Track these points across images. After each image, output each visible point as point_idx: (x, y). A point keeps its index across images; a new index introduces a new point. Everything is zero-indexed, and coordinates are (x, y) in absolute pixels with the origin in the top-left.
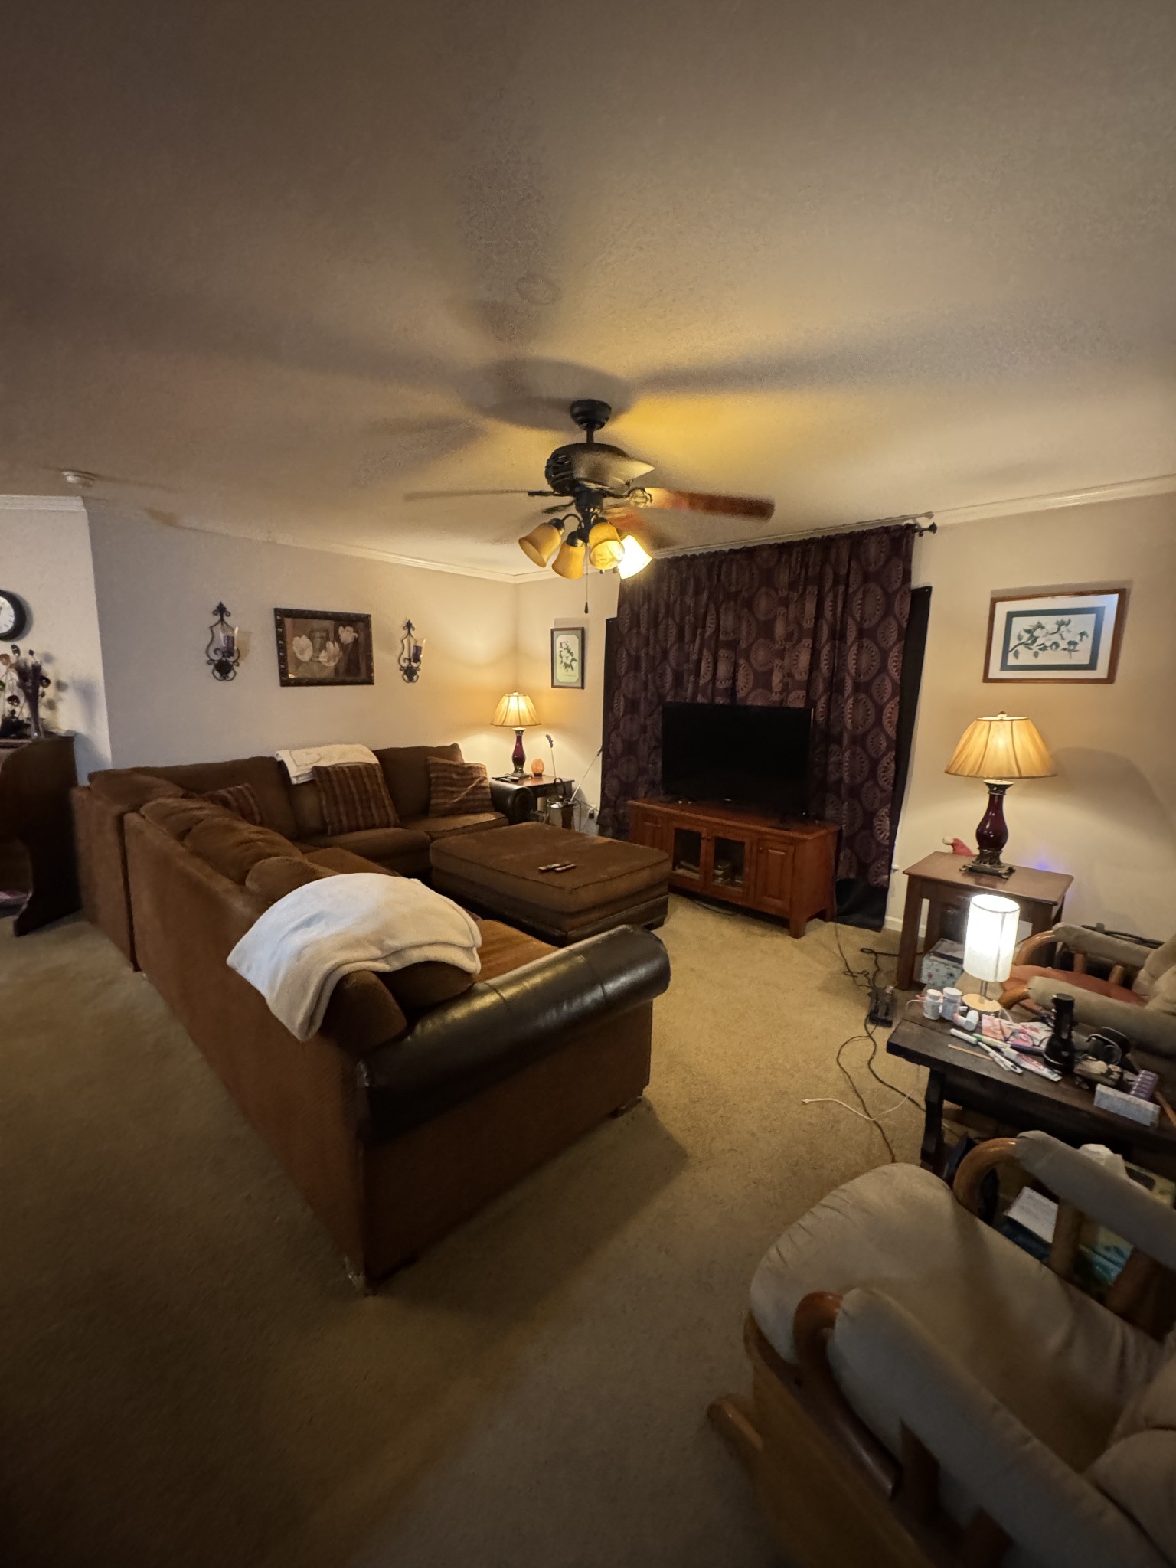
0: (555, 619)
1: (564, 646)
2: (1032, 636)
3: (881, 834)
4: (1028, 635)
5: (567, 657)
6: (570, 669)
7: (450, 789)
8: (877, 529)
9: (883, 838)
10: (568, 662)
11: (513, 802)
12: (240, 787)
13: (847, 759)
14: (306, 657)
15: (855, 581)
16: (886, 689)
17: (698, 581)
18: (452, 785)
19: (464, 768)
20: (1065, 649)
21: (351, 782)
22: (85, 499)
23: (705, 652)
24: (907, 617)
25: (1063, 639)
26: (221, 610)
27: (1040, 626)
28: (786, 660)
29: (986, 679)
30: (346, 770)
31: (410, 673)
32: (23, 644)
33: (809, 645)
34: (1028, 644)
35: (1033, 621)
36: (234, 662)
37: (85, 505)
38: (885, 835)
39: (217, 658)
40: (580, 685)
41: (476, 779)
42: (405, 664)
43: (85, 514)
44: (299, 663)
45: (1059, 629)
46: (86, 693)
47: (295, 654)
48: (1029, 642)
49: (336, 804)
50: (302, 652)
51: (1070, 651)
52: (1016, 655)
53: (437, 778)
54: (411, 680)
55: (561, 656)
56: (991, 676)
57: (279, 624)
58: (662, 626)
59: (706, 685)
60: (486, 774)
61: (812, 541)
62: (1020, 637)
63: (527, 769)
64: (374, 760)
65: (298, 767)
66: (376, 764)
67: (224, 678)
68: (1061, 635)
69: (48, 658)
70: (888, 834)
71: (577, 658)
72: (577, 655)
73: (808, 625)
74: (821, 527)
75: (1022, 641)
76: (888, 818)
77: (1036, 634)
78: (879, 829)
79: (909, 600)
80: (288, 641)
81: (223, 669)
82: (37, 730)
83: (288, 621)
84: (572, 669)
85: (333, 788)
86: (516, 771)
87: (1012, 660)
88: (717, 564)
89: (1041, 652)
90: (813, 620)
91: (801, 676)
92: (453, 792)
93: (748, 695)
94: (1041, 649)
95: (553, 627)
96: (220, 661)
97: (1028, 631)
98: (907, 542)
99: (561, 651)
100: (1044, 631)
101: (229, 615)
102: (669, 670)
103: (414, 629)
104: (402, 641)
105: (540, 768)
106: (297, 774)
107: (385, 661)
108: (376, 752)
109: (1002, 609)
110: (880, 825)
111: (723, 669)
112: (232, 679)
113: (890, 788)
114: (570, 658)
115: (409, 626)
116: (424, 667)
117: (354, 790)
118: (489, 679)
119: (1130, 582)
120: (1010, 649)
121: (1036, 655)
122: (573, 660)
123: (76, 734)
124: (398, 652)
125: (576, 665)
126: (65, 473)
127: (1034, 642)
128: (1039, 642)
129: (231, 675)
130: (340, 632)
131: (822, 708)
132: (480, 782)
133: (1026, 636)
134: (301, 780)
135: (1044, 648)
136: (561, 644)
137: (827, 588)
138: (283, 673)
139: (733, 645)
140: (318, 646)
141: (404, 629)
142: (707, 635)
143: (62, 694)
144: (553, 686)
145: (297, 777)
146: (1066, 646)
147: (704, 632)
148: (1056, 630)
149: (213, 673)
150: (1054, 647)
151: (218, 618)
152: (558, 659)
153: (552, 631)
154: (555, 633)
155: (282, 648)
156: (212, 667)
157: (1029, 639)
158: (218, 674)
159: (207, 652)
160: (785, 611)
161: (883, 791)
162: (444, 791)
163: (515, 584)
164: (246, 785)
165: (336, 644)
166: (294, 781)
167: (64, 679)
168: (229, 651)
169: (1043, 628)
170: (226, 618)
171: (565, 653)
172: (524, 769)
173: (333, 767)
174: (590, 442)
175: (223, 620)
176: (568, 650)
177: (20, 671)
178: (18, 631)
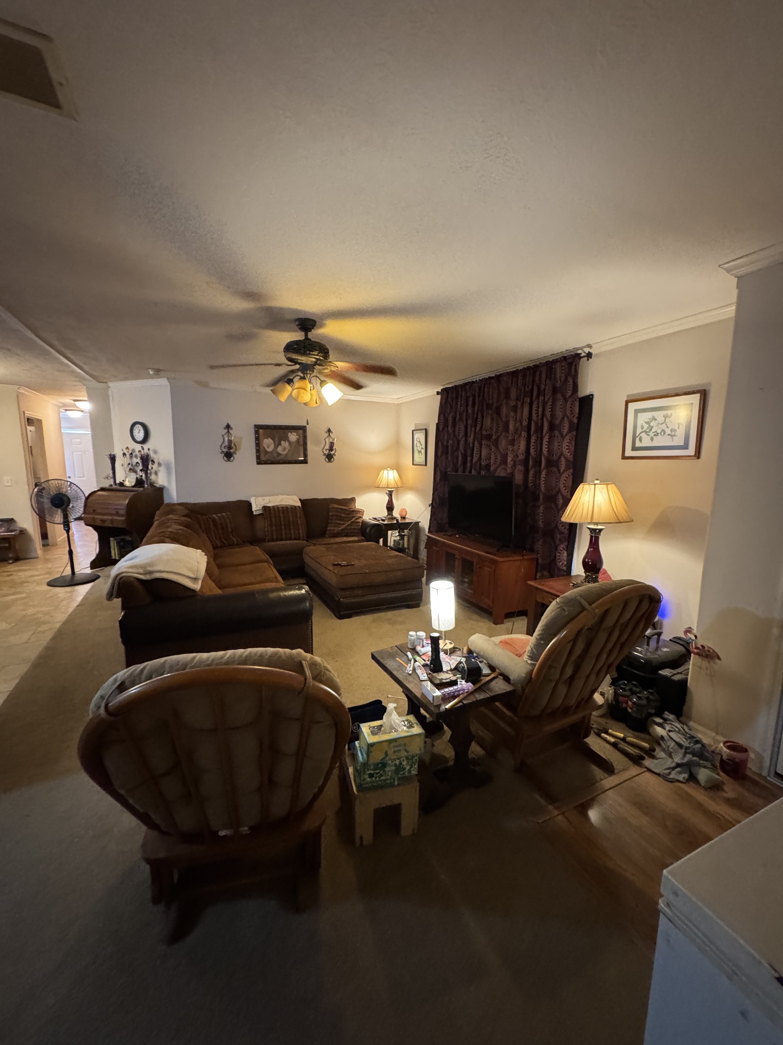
0: (415, 424)
1: (418, 440)
2: (649, 426)
3: (560, 562)
4: (647, 425)
5: (419, 447)
6: (420, 454)
7: (338, 522)
8: (560, 358)
9: (562, 565)
10: (420, 450)
11: (370, 531)
12: (224, 514)
13: (542, 511)
14: (270, 449)
15: (548, 393)
16: (562, 464)
17: (474, 396)
18: (340, 520)
19: (350, 511)
20: (669, 435)
21: (282, 515)
22: (168, 379)
23: (476, 442)
24: (577, 415)
25: (668, 427)
26: (228, 427)
27: (654, 419)
28: (515, 446)
29: (624, 457)
30: (281, 509)
31: (330, 457)
32: (146, 446)
33: (525, 436)
34: (647, 432)
35: (649, 415)
36: (233, 452)
37: (169, 382)
38: (563, 563)
39: (225, 450)
40: (424, 463)
41: (355, 517)
42: (327, 452)
43: (169, 387)
44: (266, 452)
45: (665, 420)
46: (168, 468)
47: (264, 448)
48: (648, 430)
49: (272, 526)
50: (268, 447)
51: (672, 436)
52: (640, 440)
53: (333, 516)
54: (330, 461)
55: (417, 446)
56: (627, 454)
57: (257, 432)
58: (457, 426)
59: (476, 462)
60: (363, 515)
61: (529, 368)
62: (642, 427)
63: (396, 513)
64: (299, 504)
65: (257, 506)
66: (299, 506)
67: (229, 461)
68: (666, 425)
69: (155, 452)
70: (565, 563)
72: (424, 446)
73: (525, 423)
74: (532, 359)
75: (643, 430)
76: (565, 552)
77: (652, 424)
78: (559, 559)
79: (577, 404)
80: (261, 441)
81: (228, 456)
82: (147, 484)
83: (261, 431)
84: (422, 454)
85: (271, 518)
86: (389, 514)
87: (638, 444)
88: (482, 386)
89: (655, 437)
90: (527, 420)
91: (521, 457)
92: (340, 524)
93: (497, 468)
94: (655, 435)
95: (414, 429)
96: (227, 452)
97: (647, 423)
98: (576, 365)
99: (417, 443)
100: (657, 422)
101: (232, 429)
102: (460, 454)
103: (332, 433)
104: (325, 440)
105: (404, 514)
106: (256, 509)
107: (315, 451)
108: (300, 500)
109: (632, 407)
110: (559, 556)
111: (484, 452)
112: (232, 461)
113: (566, 531)
114: (421, 447)
115: (329, 431)
116: (338, 455)
117: (282, 519)
118: (378, 460)
119: (709, 384)
120: (637, 435)
121: (652, 439)
122: (422, 448)
123: (164, 487)
124: (322, 446)
125: (423, 451)
126: (149, 370)
127: (651, 430)
128: (653, 430)
129: (232, 459)
130: (289, 436)
131: (532, 477)
132: (357, 519)
133: (646, 426)
134: (258, 513)
135: (657, 434)
136: (417, 438)
137: (534, 398)
138: (258, 457)
139: (489, 437)
140: (277, 443)
141: (326, 432)
142: (477, 430)
143: (160, 468)
144: (413, 464)
145: (256, 511)
146: (670, 433)
147: (476, 429)
148: (663, 421)
149: (223, 458)
150: (662, 433)
151: (226, 431)
152: (415, 448)
153: (413, 431)
154: (414, 432)
155: (258, 445)
156: (223, 455)
157: (648, 428)
158: (226, 459)
159: (221, 446)
160: (515, 414)
161: (561, 533)
162: (336, 523)
163: (398, 404)
164: (228, 513)
165: (287, 442)
166: (255, 513)
167: (161, 462)
168: (230, 447)
169: (656, 420)
170: (230, 431)
172: (394, 513)
173: (273, 507)
174: (307, 338)
175: (228, 431)
176: (420, 442)
177: (142, 458)
178: (145, 440)
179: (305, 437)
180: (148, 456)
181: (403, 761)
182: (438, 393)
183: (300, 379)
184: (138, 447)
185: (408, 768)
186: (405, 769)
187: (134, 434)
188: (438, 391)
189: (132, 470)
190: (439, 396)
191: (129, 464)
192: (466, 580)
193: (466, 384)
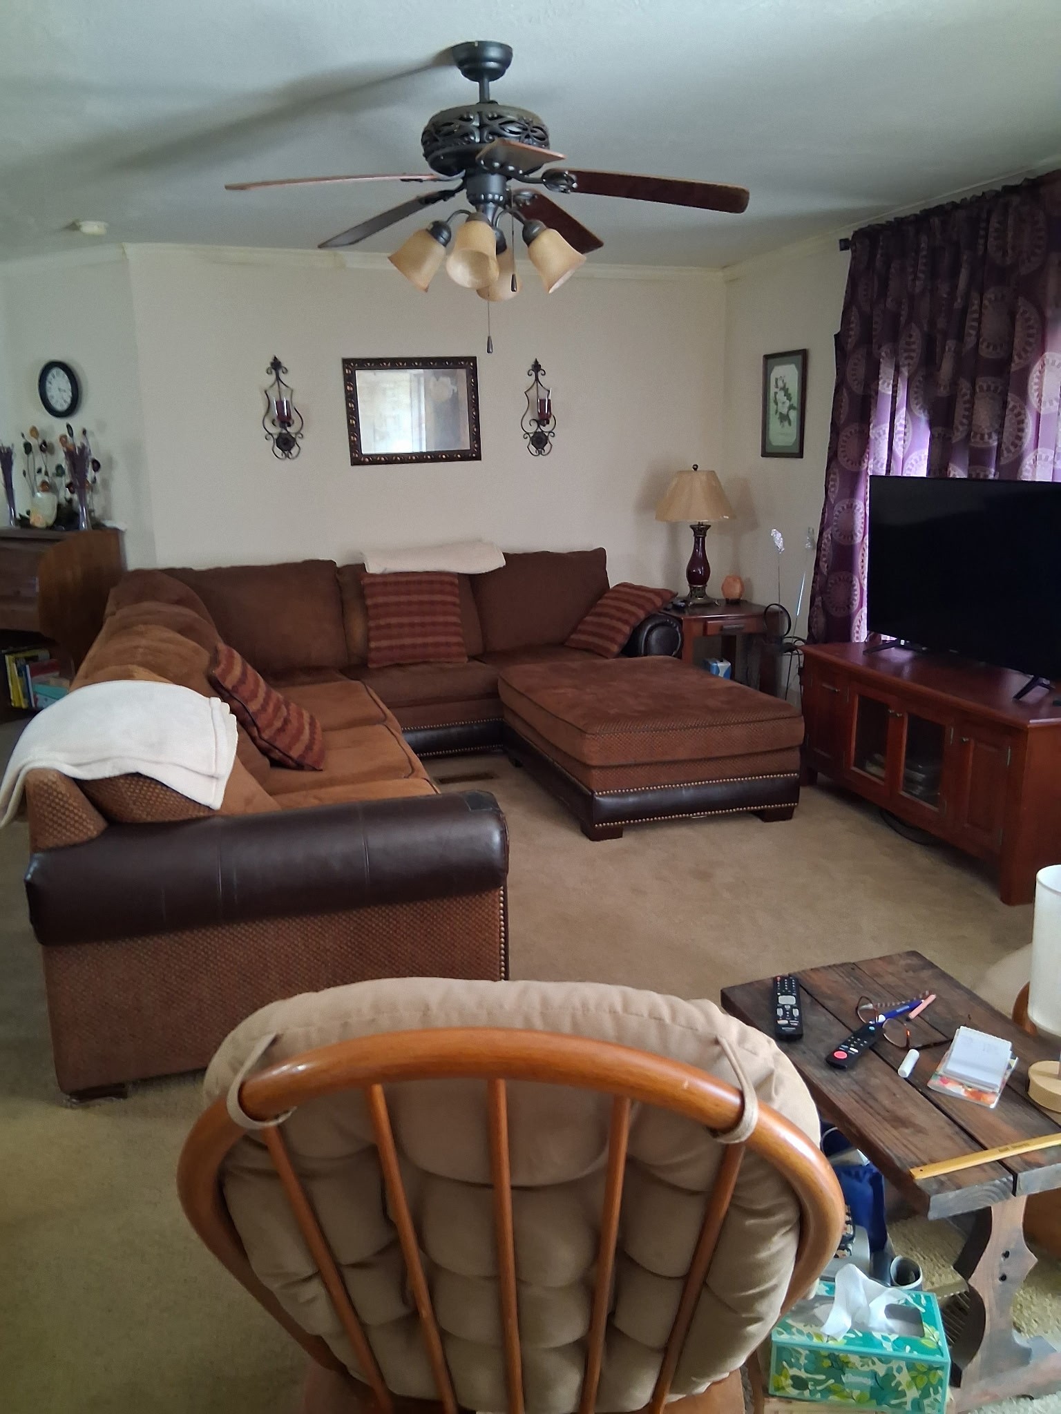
1: (780, 384)
5: (784, 403)
6: (786, 423)
10: (785, 411)
26: (277, 366)
31: (539, 441)
32: (77, 422)
36: (296, 434)
39: (276, 429)
40: (797, 451)
42: (532, 428)
44: (375, 433)
47: (370, 422)
54: (540, 451)
55: (775, 402)
63: (714, 589)
67: (288, 456)
71: (795, 405)
72: (795, 400)
80: (360, 402)
81: (285, 443)
82: (84, 519)
84: (790, 424)
86: (693, 592)
96: (280, 433)
99: (776, 393)
101: (285, 371)
103: (545, 373)
104: (526, 393)
105: (739, 588)
112: (297, 456)
114: (788, 404)
115: (538, 368)
116: (562, 432)
122: (791, 407)
123: (124, 528)
124: (520, 412)
125: (794, 415)
129: (294, 451)
130: (433, 385)
136: (777, 380)
138: (355, 447)
141: (529, 373)
143: (112, 480)
144: (765, 453)
149: (272, 449)
151: (273, 377)
152: (772, 407)
153: (766, 360)
154: (771, 362)
155: (354, 412)
156: (271, 441)
158: (278, 451)
163: (727, 283)
165: (426, 403)
168: (286, 422)
170: (282, 376)
171: (781, 396)
172: (708, 591)
174: (484, 99)
175: (278, 379)
176: (785, 390)
177: (70, 454)
178: (74, 406)
179: (473, 389)
180: (83, 449)
181: (899, 1370)
182: (845, 244)
183: (468, 220)
184: (58, 427)
185: (913, 1394)
186: (903, 1394)
187: (49, 394)
188: (843, 237)
189: (47, 487)
190: (848, 253)
191: (40, 471)
192: (920, 776)
193: (927, 214)
